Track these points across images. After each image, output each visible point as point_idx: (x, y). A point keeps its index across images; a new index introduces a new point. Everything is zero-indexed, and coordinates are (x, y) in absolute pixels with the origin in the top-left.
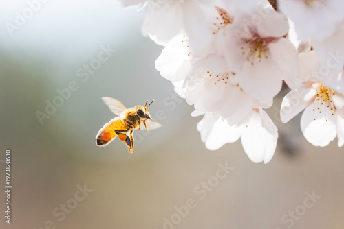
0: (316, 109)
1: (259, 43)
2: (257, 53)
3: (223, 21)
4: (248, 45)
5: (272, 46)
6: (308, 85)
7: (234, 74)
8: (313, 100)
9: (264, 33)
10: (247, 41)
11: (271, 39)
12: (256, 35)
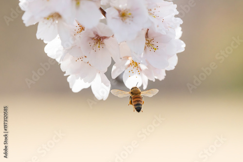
0: (131, 71)
1: (99, 39)
2: (98, 45)
3: (79, 28)
4: (93, 40)
5: (105, 41)
6: (127, 58)
7: (86, 57)
8: (129, 66)
9: (101, 35)
10: (93, 39)
11: (105, 38)
12: (97, 35)
